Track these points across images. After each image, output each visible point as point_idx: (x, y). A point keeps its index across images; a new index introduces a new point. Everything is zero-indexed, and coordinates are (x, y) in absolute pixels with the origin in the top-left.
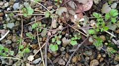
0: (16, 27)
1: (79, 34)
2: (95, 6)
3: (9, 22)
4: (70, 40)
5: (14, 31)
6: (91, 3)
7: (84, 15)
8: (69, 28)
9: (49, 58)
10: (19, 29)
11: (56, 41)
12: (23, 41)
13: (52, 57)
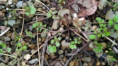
0: (17, 25)
1: (80, 39)
2: (99, 12)
3: (11, 19)
4: (69, 43)
5: (14, 29)
6: (96, 8)
7: (86, 19)
8: (70, 31)
9: (45, 60)
10: (19, 27)
11: (55, 42)
12: (22, 39)
13: (49, 59)
